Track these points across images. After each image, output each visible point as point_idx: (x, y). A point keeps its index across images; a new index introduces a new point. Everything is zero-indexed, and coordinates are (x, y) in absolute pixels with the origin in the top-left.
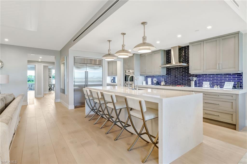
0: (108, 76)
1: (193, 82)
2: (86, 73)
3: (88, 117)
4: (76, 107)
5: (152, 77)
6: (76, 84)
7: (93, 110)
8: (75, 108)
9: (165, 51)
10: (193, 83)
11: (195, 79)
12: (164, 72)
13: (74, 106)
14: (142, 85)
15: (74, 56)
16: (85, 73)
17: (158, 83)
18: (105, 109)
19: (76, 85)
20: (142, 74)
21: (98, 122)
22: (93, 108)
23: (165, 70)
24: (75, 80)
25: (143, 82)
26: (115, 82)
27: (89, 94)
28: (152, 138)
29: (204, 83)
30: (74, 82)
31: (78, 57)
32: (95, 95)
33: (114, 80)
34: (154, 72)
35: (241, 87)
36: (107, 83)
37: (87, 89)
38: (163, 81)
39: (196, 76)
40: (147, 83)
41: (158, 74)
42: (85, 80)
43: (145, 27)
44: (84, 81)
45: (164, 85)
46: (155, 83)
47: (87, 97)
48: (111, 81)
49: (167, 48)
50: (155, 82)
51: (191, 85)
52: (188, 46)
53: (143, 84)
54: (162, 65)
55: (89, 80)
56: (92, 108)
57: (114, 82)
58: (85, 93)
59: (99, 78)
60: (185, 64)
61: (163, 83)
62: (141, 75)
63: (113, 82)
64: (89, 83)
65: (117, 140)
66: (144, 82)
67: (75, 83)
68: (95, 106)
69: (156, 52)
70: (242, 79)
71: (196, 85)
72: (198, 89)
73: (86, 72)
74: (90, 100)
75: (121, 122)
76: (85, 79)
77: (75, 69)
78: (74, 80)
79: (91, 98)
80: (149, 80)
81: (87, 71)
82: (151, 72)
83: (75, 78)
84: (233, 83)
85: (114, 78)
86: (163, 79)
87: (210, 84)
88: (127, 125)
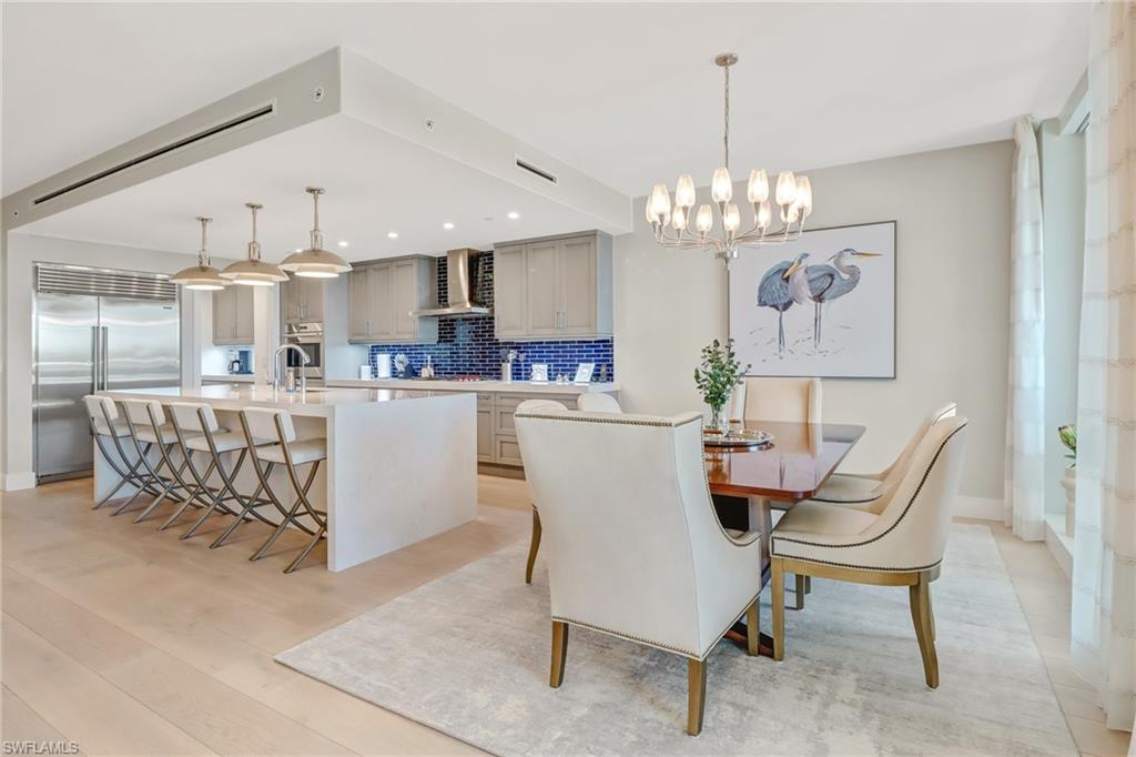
0: (217, 342)
1: (509, 365)
2: (99, 334)
3: (110, 506)
4: (42, 481)
5: (393, 349)
6: (42, 381)
7: (134, 480)
8: (39, 484)
9: (431, 259)
10: (507, 368)
11: (512, 355)
12: (430, 334)
13: (34, 474)
14: (357, 379)
15: (34, 262)
16: (90, 332)
17: (412, 373)
18: (182, 468)
19: (43, 386)
20: (355, 338)
21: (148, 516)
22: (133, 471)
23: (434, 327)
24: (40, 364)
25: (363, 367)
26: (250, 373)
27: (113, 413)
28: (321, 517)
29: (535, 366)
30: (36, 373)
31: (52, 267)
32: (139, 417)
33: (242, 364)
34: (398, 333)
35: (610, 377)
36: (204, 373)
37: (101, 397)
38: (429, 363)
39: (517, 347)
40: (375, 372)
41: (408, 338)
42: (93, 367)
43: (319, 201)
44: (90, 369)
45: (430, 378)
46: (401, 372)
47: (102, 429)
48: (231, 368)
49: (438, 251)
50: (400, 368)
51: (504, 376)
52: (490, 255)
53: (360, 377)
54: (422, 308)
55: (112, 362)
56: (127, 471)
57: (245, 370)
58: (94, 411)
59: (164, 353)
60: (484, 311)
61: (427, 371)
62: (352, 343)
63: (239, 372)
64: (111, 379)
65: (218, 546)
66: (366, 369)
67: (40, 379)
68: (141, 461)
69: (400, 263)
70: (612, 356)
71: (517, 375)
72: (520, 386)
73: (95, 329)
74: (116, 439)
75: (240, 498)
76: (93, 360)
77: (37, 314)
78: (34, 365)
79: (121, 431)
80: (383, 360)
81: (101, 326)
82: (388, 334)
83: (40, 355)
84: (593, 365)
85: (244, 355)
86: (429, 357)
87: (549, 370)
88: (256, 503)
